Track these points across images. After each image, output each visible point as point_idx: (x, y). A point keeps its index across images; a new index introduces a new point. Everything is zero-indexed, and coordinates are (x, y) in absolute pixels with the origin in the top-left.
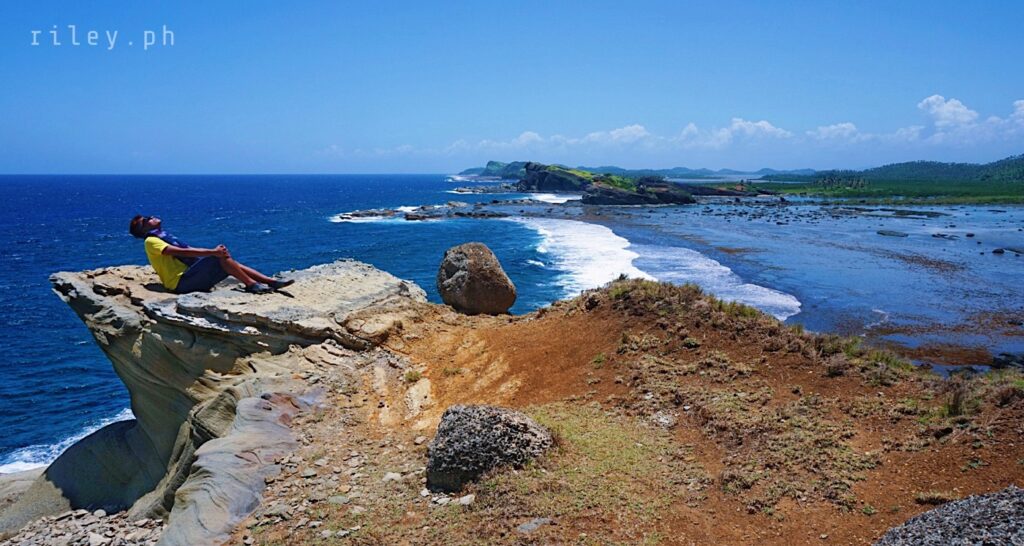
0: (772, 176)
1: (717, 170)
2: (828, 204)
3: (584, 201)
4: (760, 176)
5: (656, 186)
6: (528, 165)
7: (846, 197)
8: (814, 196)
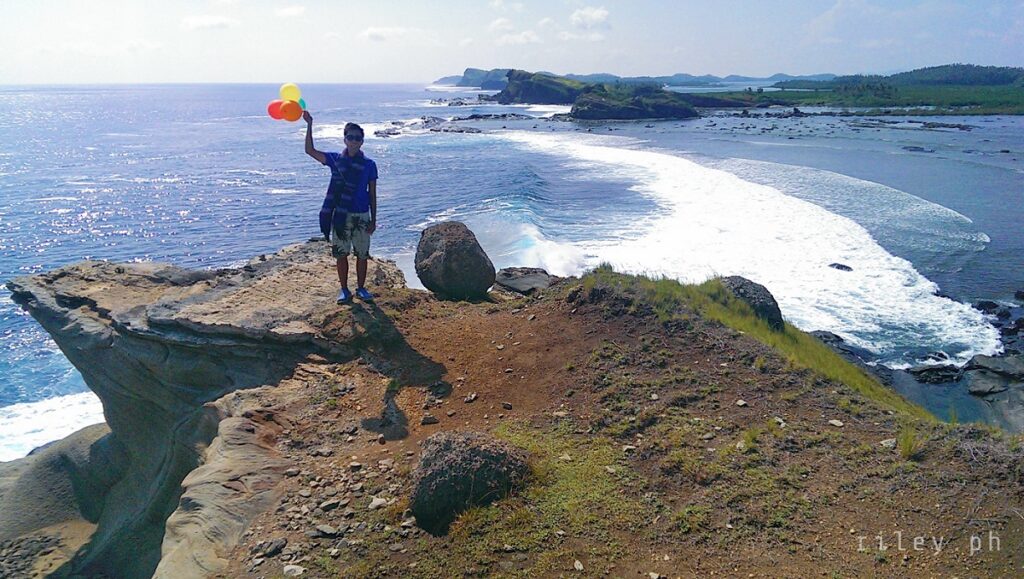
0: (786, 83)
1: (723, 77)
2: (848, 115)
3: (574, 116)
4: (773, 84)
5: (655, 97)
6: (511, 73)
7: (867, 106)
8: (833, 106)
